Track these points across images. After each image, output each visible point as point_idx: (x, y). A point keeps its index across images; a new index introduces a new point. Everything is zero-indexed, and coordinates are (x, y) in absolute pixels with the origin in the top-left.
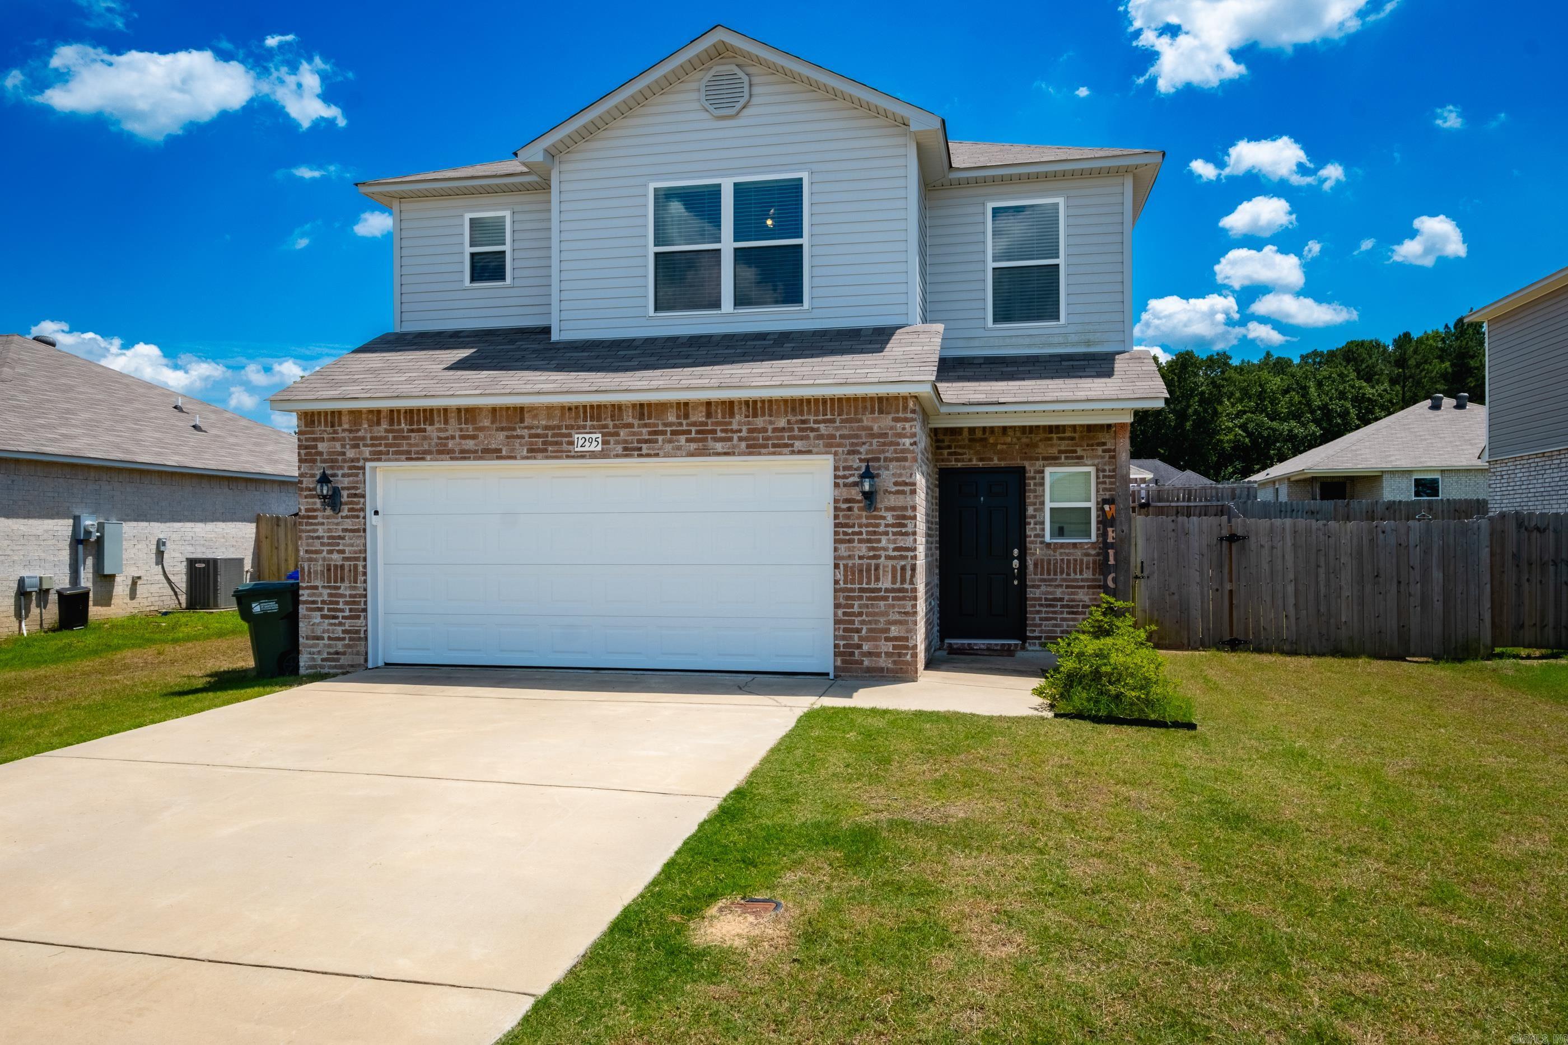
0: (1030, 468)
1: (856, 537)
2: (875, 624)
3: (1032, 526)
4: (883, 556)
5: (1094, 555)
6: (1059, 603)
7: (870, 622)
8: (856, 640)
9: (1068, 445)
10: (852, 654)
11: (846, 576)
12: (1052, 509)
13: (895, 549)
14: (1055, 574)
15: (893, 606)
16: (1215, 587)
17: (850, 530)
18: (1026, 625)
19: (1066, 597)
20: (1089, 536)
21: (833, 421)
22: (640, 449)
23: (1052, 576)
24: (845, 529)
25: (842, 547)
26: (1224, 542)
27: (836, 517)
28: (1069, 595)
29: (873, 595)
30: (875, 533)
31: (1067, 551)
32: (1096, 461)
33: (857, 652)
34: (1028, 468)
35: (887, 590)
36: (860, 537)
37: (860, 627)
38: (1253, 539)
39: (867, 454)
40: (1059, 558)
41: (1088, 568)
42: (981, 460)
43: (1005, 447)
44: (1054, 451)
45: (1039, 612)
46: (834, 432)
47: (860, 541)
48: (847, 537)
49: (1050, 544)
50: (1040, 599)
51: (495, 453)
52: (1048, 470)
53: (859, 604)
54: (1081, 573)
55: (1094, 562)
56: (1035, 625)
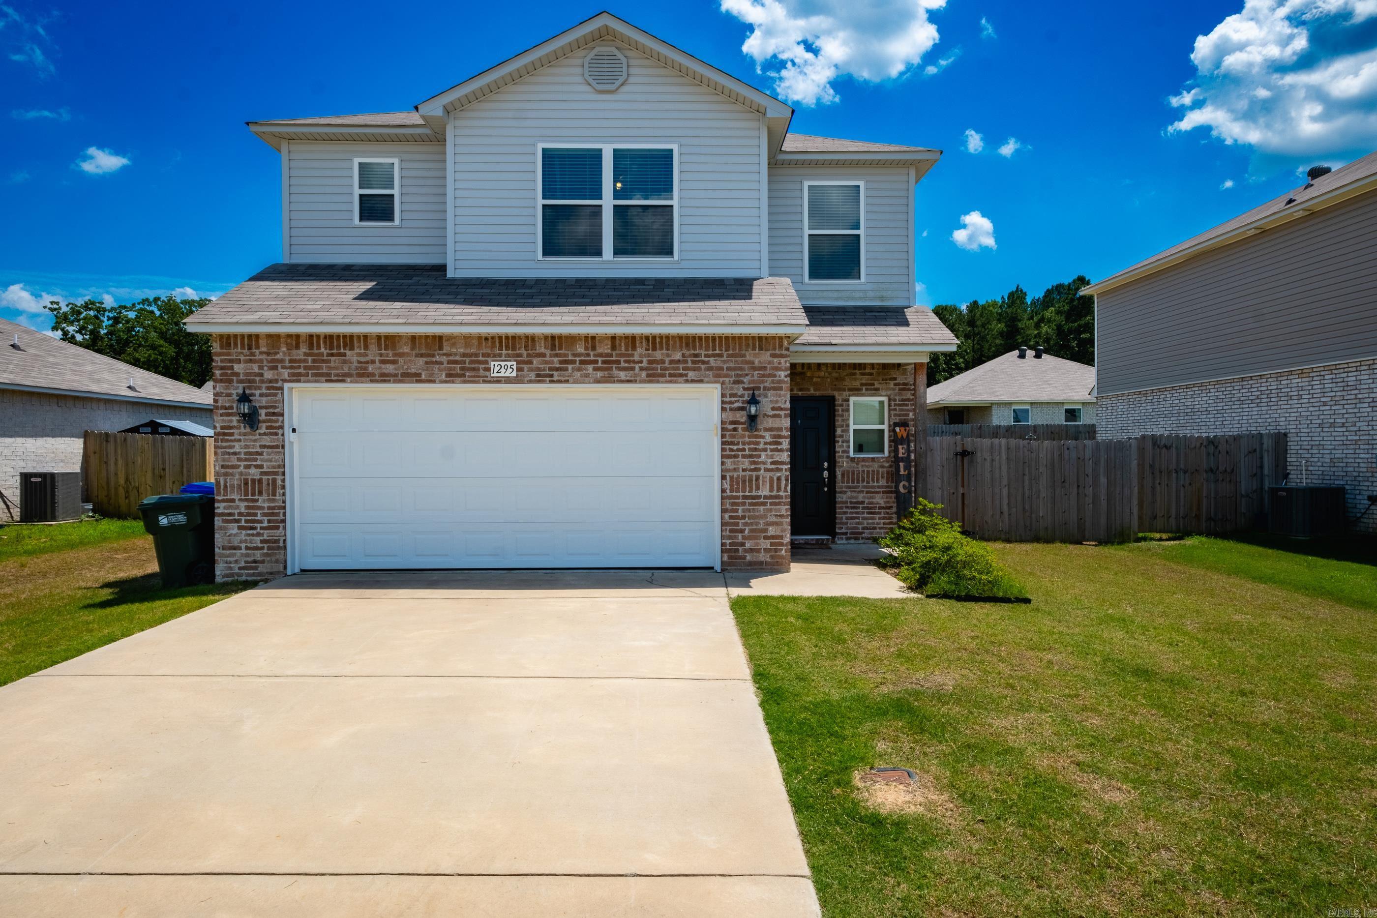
0: (839, 397)
1: (740, 453)
2: (756, 525)
3: (840, 443)
4: (763, 468)
5: (887, 467)
6: (861, 506)
7: (752, 524)
8: (740, 539)
9: (868, 379)
10: (737, 551)
11: (731, 486)
12: (855, 430)
13: (772, 463)
14: (858, 482)
15: (771, 510)
16: (952, 491)
17: (735, 447)
18: (835, 524)
19: (867, 501)
20: (882, 451)
21: (721, 355)
22: (552, 376)
23: (855, 484)
24: (731, 447)
25: (729, 462)
26: (958, 457)
27: (723, 436)
28: (868, 498)
29: (754, 501)
30: (756, 449)
31: (867, 464)
32: (889, 393)
33: (740, 549)
34: (837, 397)
35: (766, 497)
36: (744, 453)
37: (743, 528)
38: (979, 454)
39: (749, 383)
40: (861, 469)
41: (883, 477)
42: (801, 390)
43: (819, 379)
44: (857, 384)
45: (845, 513)
46: (721, 365)
47: (744, 456)
48: (733, 453)
49: (854, 458)
50: (846, 502)
51: (416, 378)
52: (852, 399)
53: (743, 509)
54: (878, 482)
55: (888, 473)
56: (843, 523)
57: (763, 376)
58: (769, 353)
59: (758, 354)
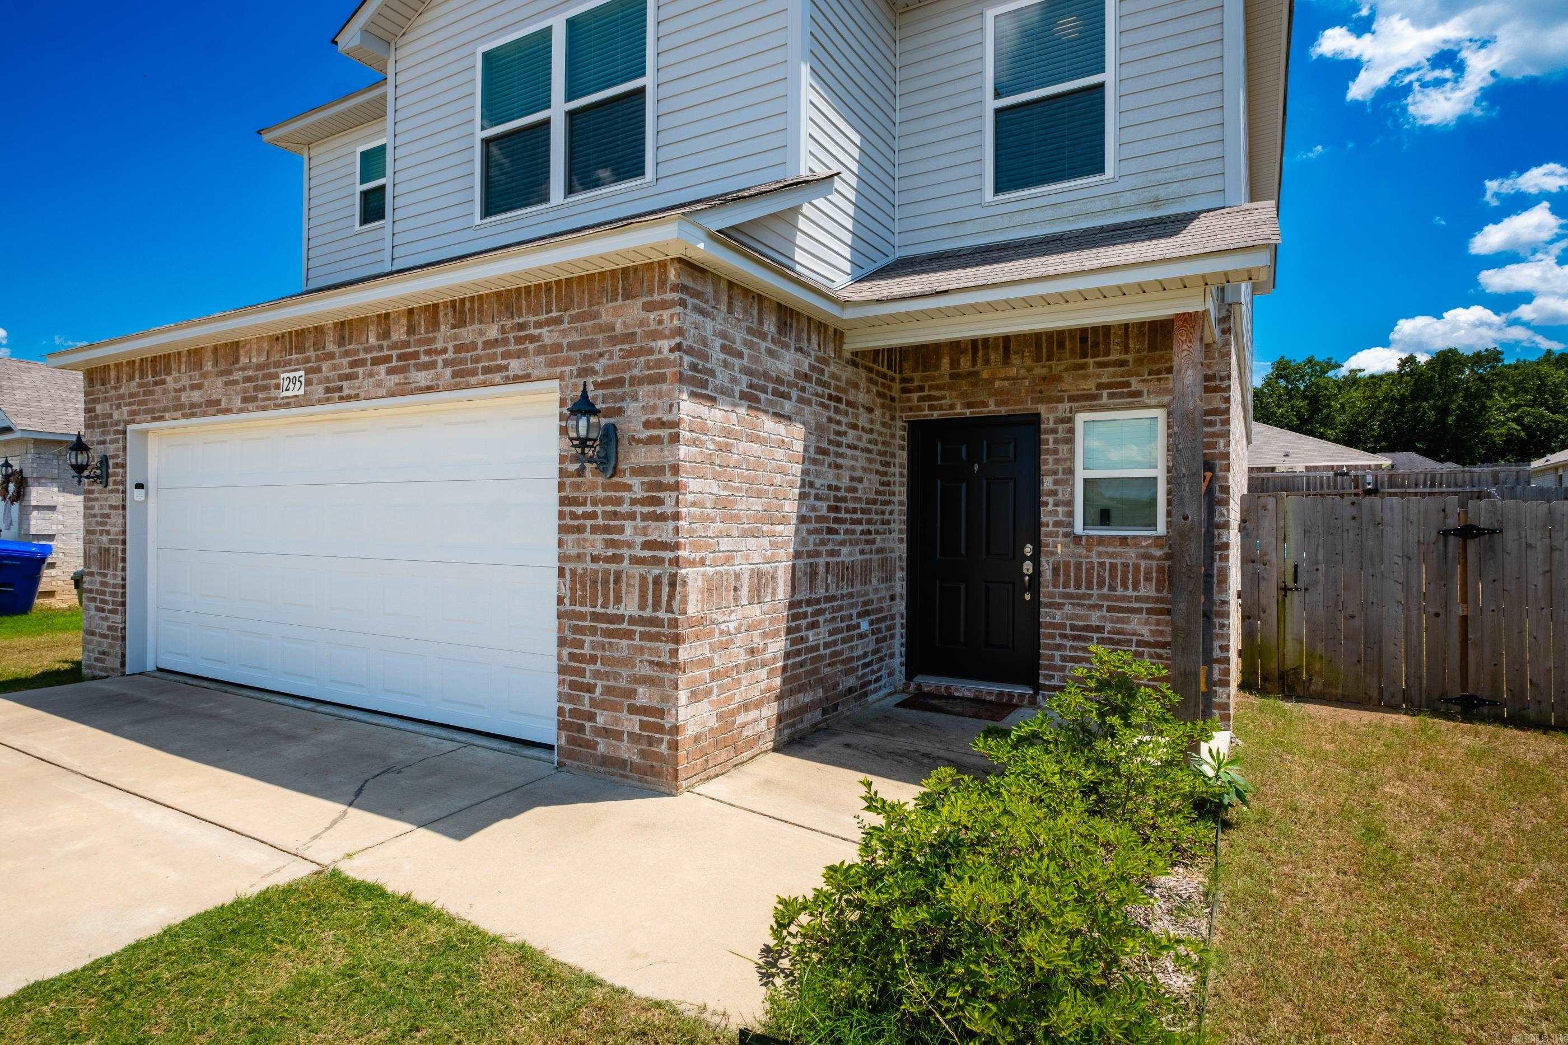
0: (1049, 416)
1: (588, 523)
2: (615, 679)
3: (1050, 507)
4: (627, 556)
5: (1159, 558)
6: (1095, 635)
7: (607, 674)
8: (587, 707)
9: (1114, 375)
10: (581, 728)
11: (573, 590)
12: (1087, 482)
13: (647, 545)
14: (1089, 587)
15: (641, 649)
16: (1432, 610)
17: (579, 510)
18: (1038, 667)
19: (1108, 626)
20: (1153, 525)
21: (558, 321)
22: (340, 389)
23: (1083, 590)
24: (573, 509)
25: (570, 538)
26: (1452, 540)
27: (561, 487)
28: (1112, 621)
29: (612, 626)
30: (615, 515)
31: (1110, 549)
32: (1166, 399)
33: (588, 725)
34: (1044, 415)
35: (632, 620)
36: (594, 522)
37: (592, 682)
38: (1510, 535)
39: (605, 374)
40: (1095, 560)
41: (1148, 579)
42: (969, 405)
43: (1006, 383)
44: (1089, 386)
45: (1059, 647)
46: (560, 340)
47: (595, 529)
48: (576, 523)
49: (1080, 537)
50: (1063, 626)
52: (1080, 418)
53: (592, 642)
54: (1135, 588)
55: (1160, 570)
56: (1054, 668)
57: (630, 354)
58: (639, 302)
59: (621, 307)
